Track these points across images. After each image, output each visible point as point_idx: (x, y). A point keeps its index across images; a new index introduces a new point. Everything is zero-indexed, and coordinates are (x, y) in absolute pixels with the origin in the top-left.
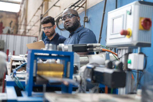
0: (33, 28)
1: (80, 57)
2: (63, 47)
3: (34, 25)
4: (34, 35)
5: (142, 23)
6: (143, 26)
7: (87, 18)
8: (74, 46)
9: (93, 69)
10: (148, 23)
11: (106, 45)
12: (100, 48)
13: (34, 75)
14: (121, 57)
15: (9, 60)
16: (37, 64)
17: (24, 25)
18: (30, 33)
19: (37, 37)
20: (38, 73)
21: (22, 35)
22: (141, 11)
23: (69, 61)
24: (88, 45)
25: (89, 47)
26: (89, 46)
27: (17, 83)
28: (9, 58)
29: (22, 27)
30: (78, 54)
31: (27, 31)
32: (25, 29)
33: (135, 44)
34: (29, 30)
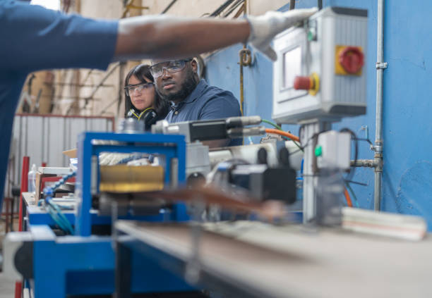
0: (101, 92)
1: (210, 151)
2: (166, 128)
3: (101, 85)
4: (104, 115)
5: (341, 60)
6: (342, 64)
7: (249, 53)
8: (194, 125)
9: (229, 171)
10: (355, 57)
11: (273, 118)
12: (260, 127)
13: (94, 192)
14: (307, 145)
15: (31, 185)
16: (98, 166)
17: (71, 85)
18: (92, 109)
19: (112, 119)
20: (103, 188)
21: (66, 117)
22: (338, 31)
23: (176, 156)
24: (229, 120)
25: (232, 125)
26: (231, 122)
27: (55, 217)
28: (31, 180)
29: (66, 91)
30: (204, 145)
31: (82, 103)
32: (77, 98)
33: (327, 108)
34: (87, 100)
